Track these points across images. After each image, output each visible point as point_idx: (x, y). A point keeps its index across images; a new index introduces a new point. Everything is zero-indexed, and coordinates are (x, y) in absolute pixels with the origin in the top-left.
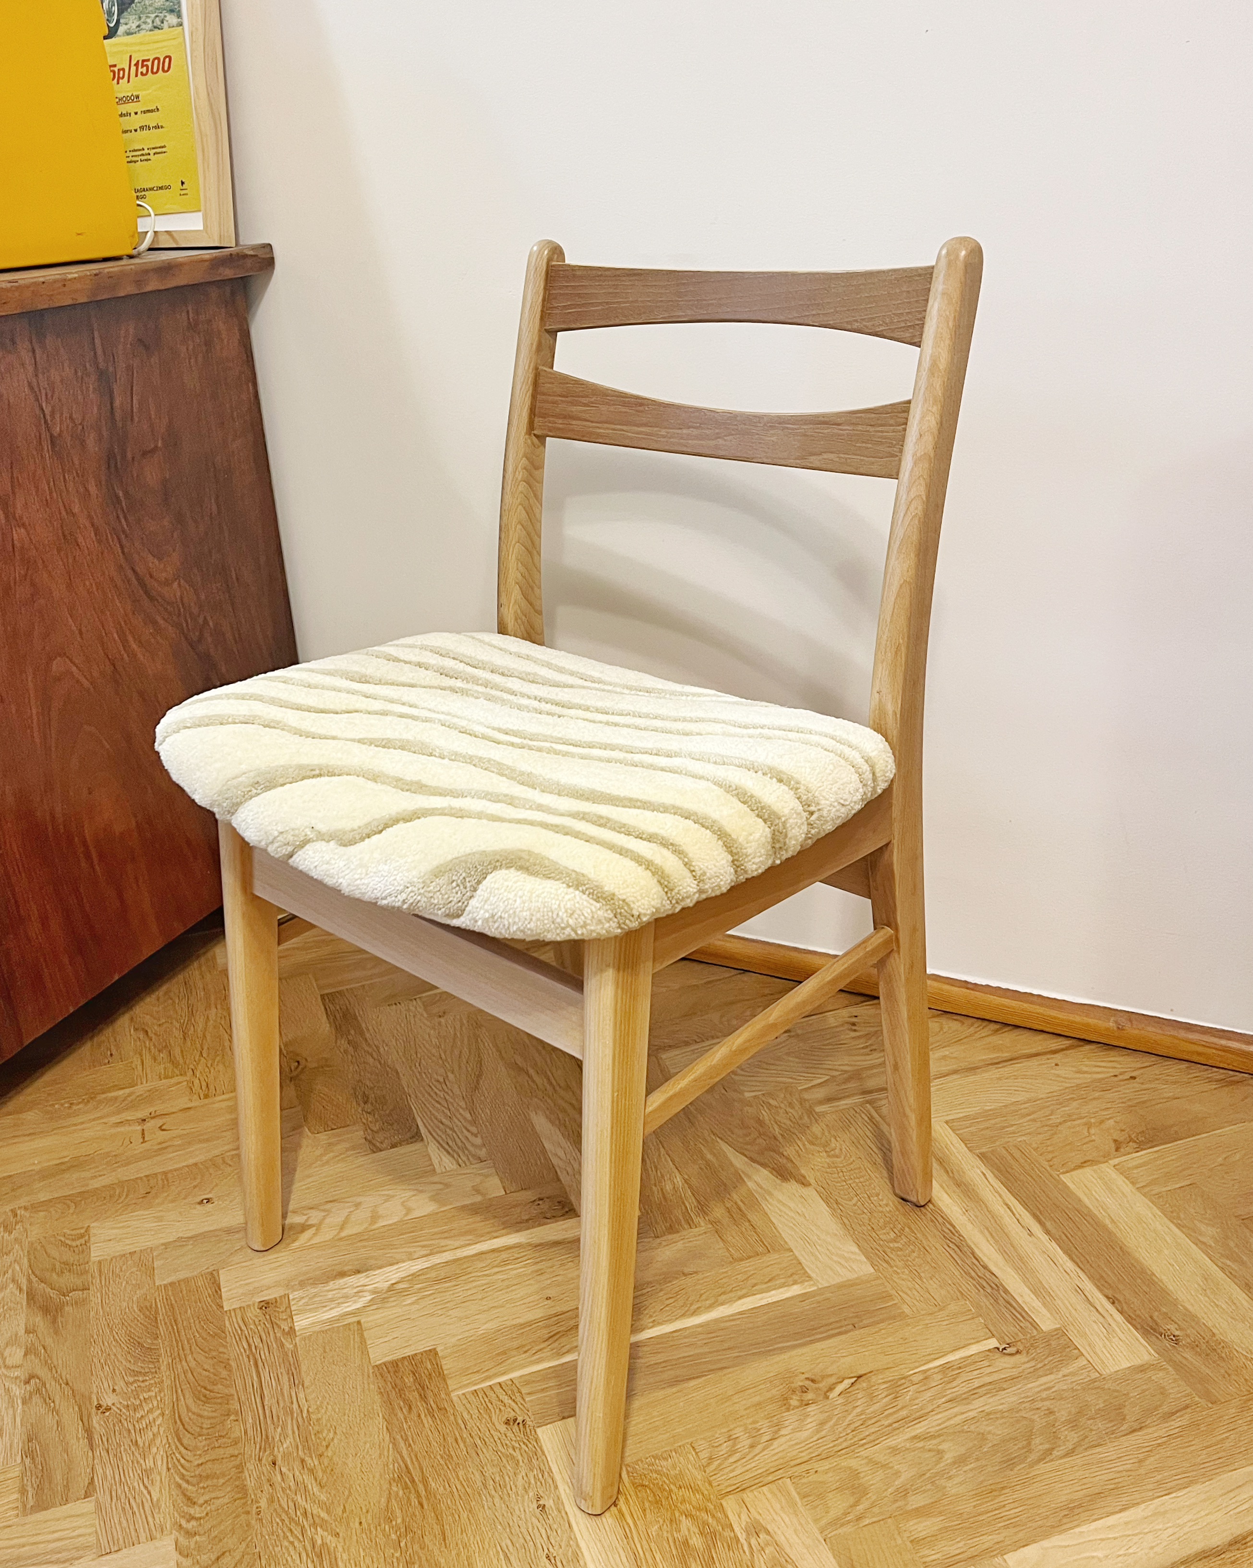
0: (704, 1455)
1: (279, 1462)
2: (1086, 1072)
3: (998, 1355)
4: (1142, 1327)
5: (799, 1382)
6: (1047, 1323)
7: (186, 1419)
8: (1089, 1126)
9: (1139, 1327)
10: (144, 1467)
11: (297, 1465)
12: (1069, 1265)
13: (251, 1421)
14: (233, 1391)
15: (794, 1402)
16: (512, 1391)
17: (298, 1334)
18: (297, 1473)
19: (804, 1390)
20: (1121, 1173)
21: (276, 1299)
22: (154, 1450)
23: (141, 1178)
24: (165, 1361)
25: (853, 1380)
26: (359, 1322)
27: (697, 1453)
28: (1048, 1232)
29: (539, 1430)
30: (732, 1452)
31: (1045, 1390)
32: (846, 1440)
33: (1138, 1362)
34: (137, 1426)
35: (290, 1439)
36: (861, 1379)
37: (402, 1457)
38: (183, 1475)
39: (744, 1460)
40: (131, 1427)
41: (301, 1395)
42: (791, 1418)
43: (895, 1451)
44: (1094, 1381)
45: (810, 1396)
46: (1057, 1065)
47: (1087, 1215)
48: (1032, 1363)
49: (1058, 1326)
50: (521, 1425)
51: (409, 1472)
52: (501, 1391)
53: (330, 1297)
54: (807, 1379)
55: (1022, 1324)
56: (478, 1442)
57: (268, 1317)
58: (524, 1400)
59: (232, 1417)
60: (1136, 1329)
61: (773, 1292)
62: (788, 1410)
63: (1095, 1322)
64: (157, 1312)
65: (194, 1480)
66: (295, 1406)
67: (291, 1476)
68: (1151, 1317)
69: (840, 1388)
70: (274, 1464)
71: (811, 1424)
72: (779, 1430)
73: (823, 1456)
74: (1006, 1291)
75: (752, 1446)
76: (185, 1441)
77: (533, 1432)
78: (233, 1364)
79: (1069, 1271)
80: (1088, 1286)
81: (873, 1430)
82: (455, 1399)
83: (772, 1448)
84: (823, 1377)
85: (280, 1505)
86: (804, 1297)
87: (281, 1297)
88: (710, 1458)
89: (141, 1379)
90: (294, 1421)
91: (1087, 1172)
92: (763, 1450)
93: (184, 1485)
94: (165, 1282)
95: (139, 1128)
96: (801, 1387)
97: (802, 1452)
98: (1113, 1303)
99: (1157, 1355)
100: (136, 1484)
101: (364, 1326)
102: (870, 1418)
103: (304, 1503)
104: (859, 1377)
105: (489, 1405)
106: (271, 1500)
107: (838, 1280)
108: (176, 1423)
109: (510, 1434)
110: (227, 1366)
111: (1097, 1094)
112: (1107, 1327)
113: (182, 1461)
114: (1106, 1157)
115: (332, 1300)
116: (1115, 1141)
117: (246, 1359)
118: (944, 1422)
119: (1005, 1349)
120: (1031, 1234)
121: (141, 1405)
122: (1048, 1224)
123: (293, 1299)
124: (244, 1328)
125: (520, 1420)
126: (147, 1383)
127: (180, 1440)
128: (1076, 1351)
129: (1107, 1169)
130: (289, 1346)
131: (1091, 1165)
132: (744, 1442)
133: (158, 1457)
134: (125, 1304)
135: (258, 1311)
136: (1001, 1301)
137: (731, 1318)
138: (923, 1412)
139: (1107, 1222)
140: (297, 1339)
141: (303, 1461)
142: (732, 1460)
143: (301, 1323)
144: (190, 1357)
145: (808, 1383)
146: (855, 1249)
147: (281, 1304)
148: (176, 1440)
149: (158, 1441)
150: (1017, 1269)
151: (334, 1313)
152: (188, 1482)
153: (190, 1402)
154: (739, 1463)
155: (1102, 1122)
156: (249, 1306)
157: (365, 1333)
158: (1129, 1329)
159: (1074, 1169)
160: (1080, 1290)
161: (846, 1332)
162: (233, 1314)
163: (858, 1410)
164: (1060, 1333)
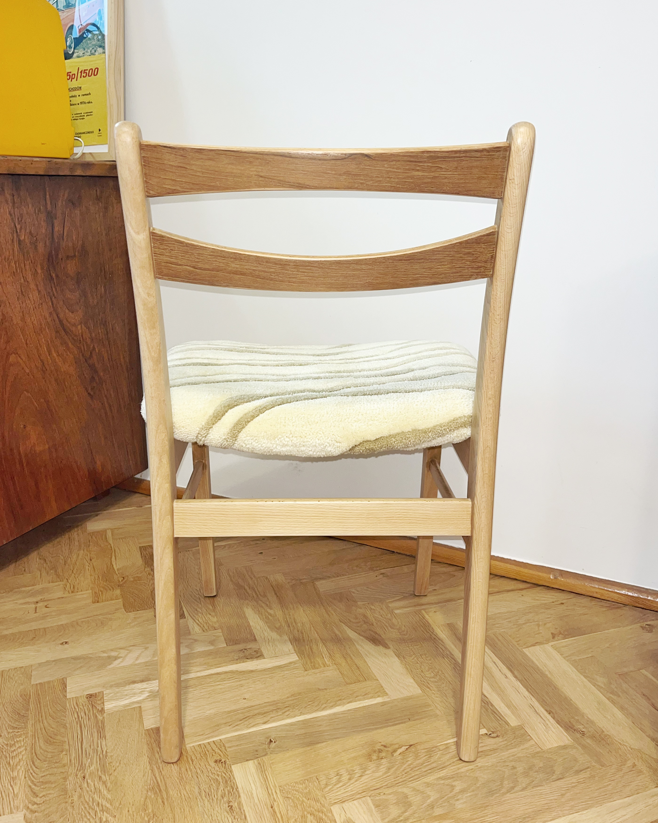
0: (323, 782)
1: (87, 777)
2: (537, 600)
3: (487, 737)
4: (565, 726)
5: (378, 747)
6: (513, 722)
7: (38, 752)
8: (539, 625)
9: (562, 725)
10: (12, 776)
11: (96, 780)
12: (526, 693)
13: (74, 755)
14: (66, 740)
15: (374, 757)
16: (220, 745)
17: (106, 711)
18: (96, 783)
19: (380, 751)
20: (555, 650)
21: (96, 693)
22: (19, 767)
23: (31, 631)
24: (30, 722)
25: (407, 747)
26: (140, 707)
27: (319, 782)
28: (516, 677)
29: (232, 766)
30: (339, 781)
31: (513, 756)
32: (401, 778)
33: (562, 744)
34: (11, 754)
35: (94, 765)
36: (412, 747)
37: (156, 778)
38: (33, 781)
39: (345, 786)
40: (8, 755)
41: (104, 743)
42: (372, 766)
43: (428, 785)
44: (538, 753)
45: (383, 754)
46: (522, 596)
47: (537, 670)
48: (506, 742)
49: (519, 724)
50: (223, 763)
51: (159, 785)
52: (214, 745)
53: (126, 693)
54: (382, 745)
55: (500, 722)
56: (199, 771)
57: (90, 702)
58: (226, 750)
59: (64, 753)
60: (562, 727)
61: (367, 701)
62: (371, 761)
63: (539, 723)
64: (30, 698)
65: (38, 784)
66: (99, 749)
67: (93, 784)
68: (570, 722)
69: (400, 751)
70: (84, 778)
71: (383, 769)
72: (365, 771)
73: (389, 785)
74: (492, 705)
75: (350, 779)
76: (36, 763)
77: (229, 767)
78: (68, 725)
79: (526, 697)
80: (537, 705)
81: (417, 773)
82: (188, 749)
83: (361, 780)
84: (392, 745)
85: (84, 799)
86: (383, 704)
87: (99, 692)
88: (326, 784)
89: (16, 731)
90: (98, 757)
91: (537, 648)
92: (356, 781)
93: (33, 787)
94: (37, 683)
95: (34, 606)
96: (379, 749)
97: (377, 783)
98: (550, 713)
99: (572, 741)
100: (6, 784)
101: (143, 709)
102: (415, 767)
103: (98, 799)
104: (411, 746)
105: (207, 752)
106: (80, 797)
107: (402, 696)
108: (32, 754)
109: (217, 768)
110: (65, 727)
111: (543, 610)
112: (546, 725)
113: (33, 774)
114: (548, 641)
115: (126, 695)
116: (552, 633)
117: (75, 724)
118: (456, 771)
119: (490, 734)
120: (506, 677)
121: (14, 744)
122: (516, 673)
123: (106, 694)
124: (76, 707)
125: (223, 760)
126: (19, 733)
127: (33, 763)
128: (529, 737)
129: (548, 647)
130: (100, 718)
131: (540, 645)
132: (345, 777)
133: (21, 772)
134: (13, 693)
135: (85, 699)
136: (489, 710)
137: (343, 713)
138: (444, 765)
139: (547, 673)
140: (105, 714)
141: (100, 777)
142: (338, 786)
143: (108, 706)
144: (45, 721)
145: (382, 748)
146: (412, 681)
147: (99, 696)
148: (31, 763)
149: (21, 763)
150: (499, 695)
151: (127, 702)
152: (35, 785)
153: (42, 745)
154: (342, 788)
155: (545, 624)
156: (81, 696)
157: (143, 713)
158: (558, 727)
159: (530, 647)
160: (532, 707)
161: (405, 722)
162: (71, 701)
163: (409, 762)
164: (521, 727)
